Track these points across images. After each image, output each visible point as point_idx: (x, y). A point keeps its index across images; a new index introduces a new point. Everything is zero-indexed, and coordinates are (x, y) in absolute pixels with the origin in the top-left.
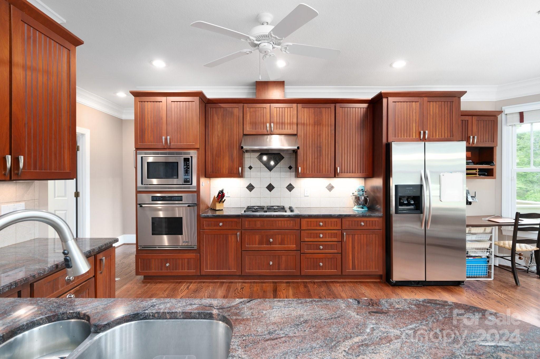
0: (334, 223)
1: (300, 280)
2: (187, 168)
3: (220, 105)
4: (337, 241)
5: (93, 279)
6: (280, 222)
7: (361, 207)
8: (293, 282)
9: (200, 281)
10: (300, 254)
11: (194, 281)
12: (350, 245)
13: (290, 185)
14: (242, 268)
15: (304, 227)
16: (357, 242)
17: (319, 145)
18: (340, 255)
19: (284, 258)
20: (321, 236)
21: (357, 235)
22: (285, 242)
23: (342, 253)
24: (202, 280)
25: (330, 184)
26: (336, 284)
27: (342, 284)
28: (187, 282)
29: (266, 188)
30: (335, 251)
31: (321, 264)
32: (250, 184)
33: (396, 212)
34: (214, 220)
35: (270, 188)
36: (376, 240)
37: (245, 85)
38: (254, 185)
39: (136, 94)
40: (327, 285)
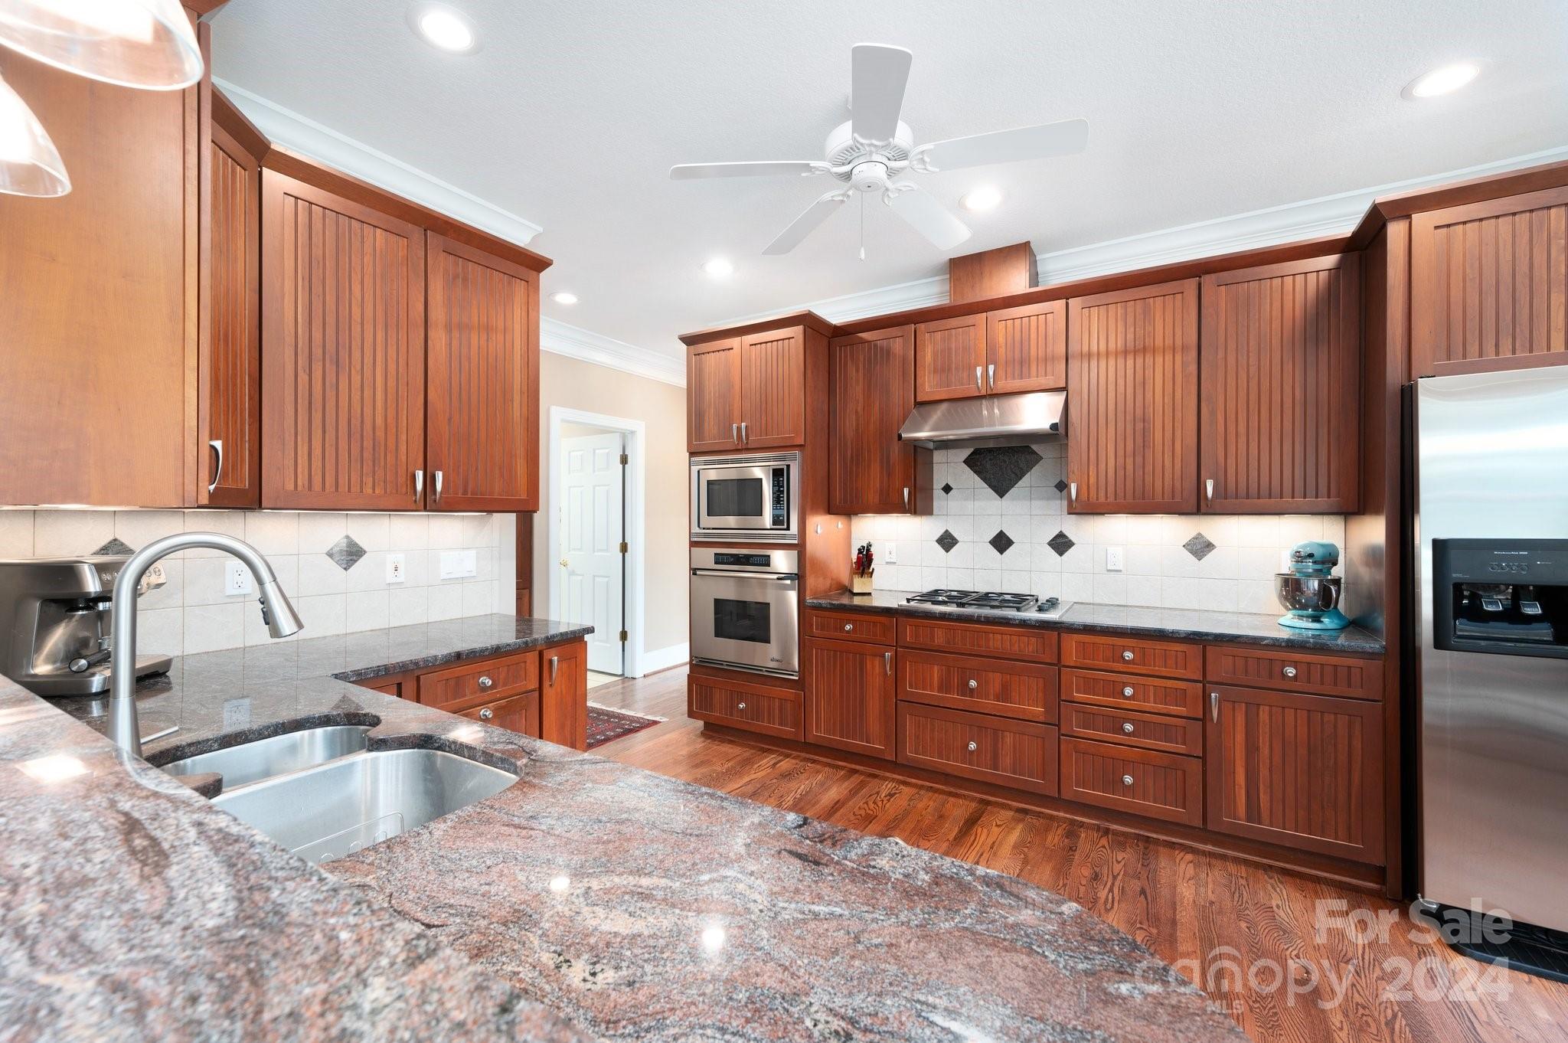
0: (1176, 657)
1: (1062, 814)
2: (779, 491)
3: (861, 338)
4: (1185, 715)
5: (536, 694)
6: (999, 637)
7: (1307, 617)
8: (1039, 815)
9: (808, 756)
10: (1059, 738)
11: (795, 753)
12: (1240, 737)
13: (1061, 535)
14: (898, 744)
15: (1071, 655)
16: (1267, 730)
17: (1139, 412)
18: (1195, 766)
19: (1009, 739)
20: (1128, 691)
21: (1267, 708)
22: (1013, 694)
23: (1204, 758)
24: (812, 756)
25: (1199, 536)
26: (1182, 854)
27: (1203, 859)
28: (781, 754)
29: (990, 542)
30: (1181, 748)
31: (1128, 779)
32: (947, 531)
33: (1440, 643)
34: (834, 615)
35: (1001, 543)
36: (1350, 737)
37: (925, 276)
38: (955, 535)
39: (690, 340)
40: (1146, 848)
